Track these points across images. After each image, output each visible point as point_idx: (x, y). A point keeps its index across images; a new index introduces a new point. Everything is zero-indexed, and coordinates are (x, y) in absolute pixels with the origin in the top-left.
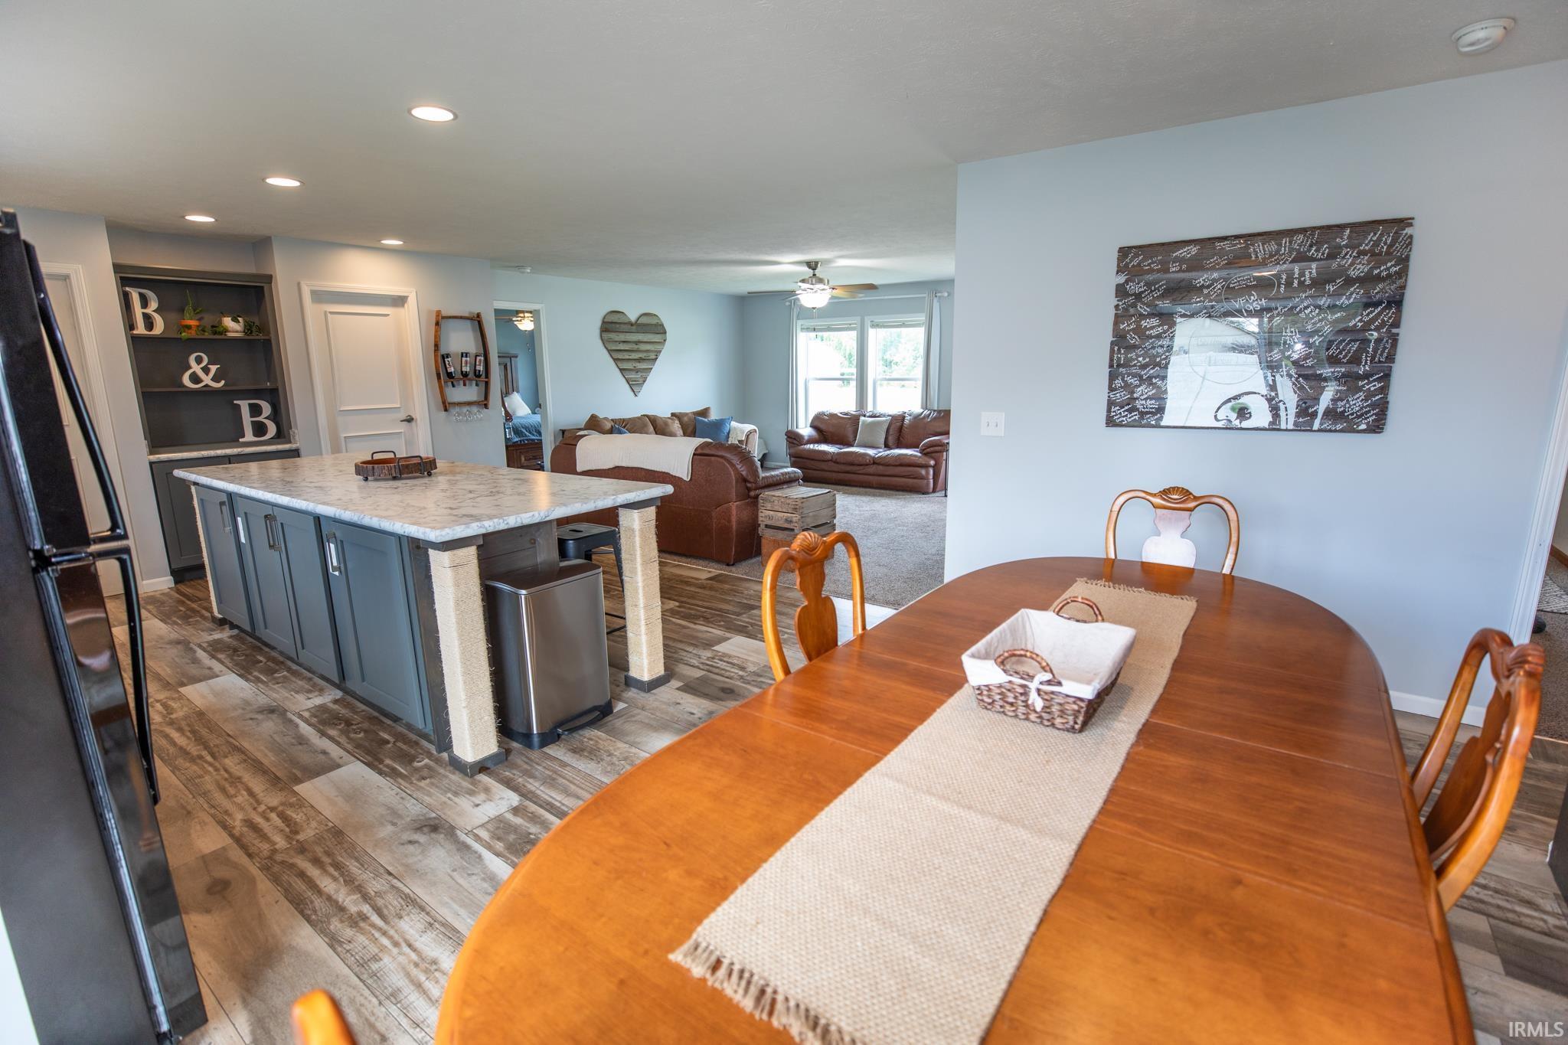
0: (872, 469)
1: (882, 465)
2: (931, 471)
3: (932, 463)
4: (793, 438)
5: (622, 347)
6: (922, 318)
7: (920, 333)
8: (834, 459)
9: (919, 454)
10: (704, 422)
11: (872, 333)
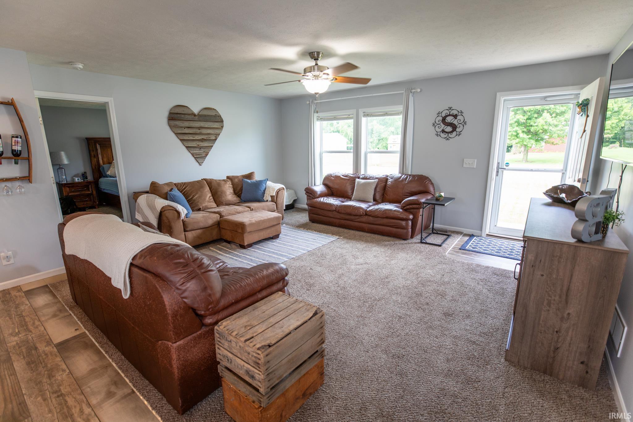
0: (365, 219)
1: (373, 217)
2: (410, 223)
3: (411, 217)
4: (310, 193)
5: (187, 131)
6: (401, 108)
7: (398, 120)
8: (338, 210)
9: (401, 210)
10: (247, 182)
11: (364, 120)
